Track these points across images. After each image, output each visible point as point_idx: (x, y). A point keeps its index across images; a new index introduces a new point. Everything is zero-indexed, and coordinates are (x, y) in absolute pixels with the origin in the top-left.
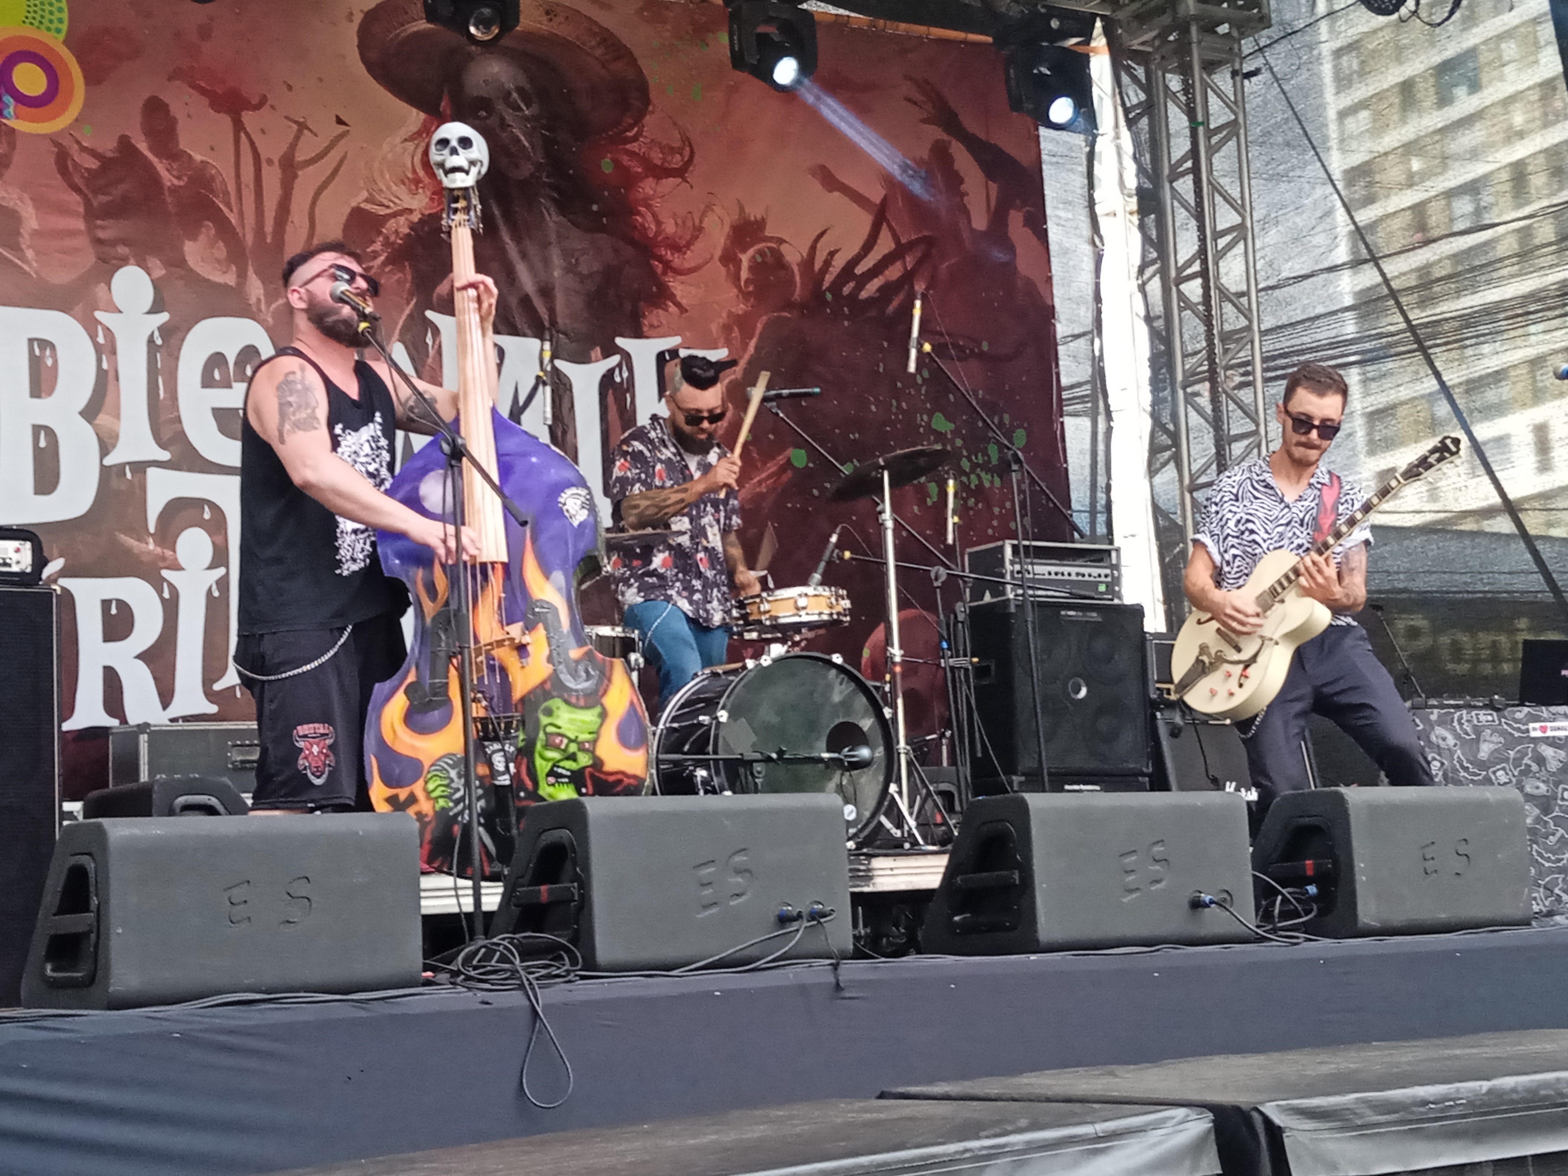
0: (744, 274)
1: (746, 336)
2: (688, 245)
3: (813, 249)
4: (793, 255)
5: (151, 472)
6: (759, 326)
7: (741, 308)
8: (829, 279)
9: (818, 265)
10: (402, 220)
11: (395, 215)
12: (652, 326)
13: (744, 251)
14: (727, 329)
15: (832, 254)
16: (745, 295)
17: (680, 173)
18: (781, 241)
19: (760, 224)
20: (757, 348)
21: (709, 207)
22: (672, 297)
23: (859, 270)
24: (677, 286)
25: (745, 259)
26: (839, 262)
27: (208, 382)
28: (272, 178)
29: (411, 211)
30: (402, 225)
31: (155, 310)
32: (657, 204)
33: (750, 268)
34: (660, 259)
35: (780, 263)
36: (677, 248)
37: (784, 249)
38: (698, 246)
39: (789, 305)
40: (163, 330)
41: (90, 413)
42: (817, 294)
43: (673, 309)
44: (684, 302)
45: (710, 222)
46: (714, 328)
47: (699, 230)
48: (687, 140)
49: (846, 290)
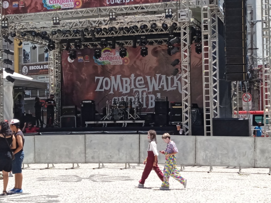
5: (134, 89)
8: (195, 66)
9: (194, 64)
23: (198, 64)
26: (196, 64)
27: (138, 82)
28: (143, 65)
30: (154, 67)
31: (134, 77)
40: (135, 78)
41: (129, 85)
49: (197, 66)
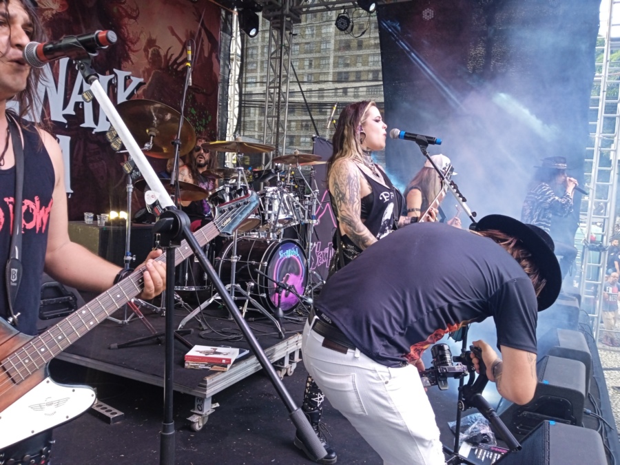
0: (150, 56)
1: (149, 76)
2: (135, 43)
3: (167, 52)
4: (162, 53)
6: (152, 74)
7: (148, 67)
8: (171, 62)
9: (168, 57)
10: (49, 12)
11: (47, 9)
12: (124, 67)
13: (150, 48)
14: (144, 72)
15: (172, 55)
16: (149, 62)
17: (135, 18)
18: (159, 48)
19: (154, 41)
20: (152, 80)
21: (142, 32)
22: (130, 59)
23: (179, 61)
24: (132, 56)
25: (150, 51)
26: (174, 58)
29: (52, 9)
30: (49, 14)
32: (128, 27)
33: (152, 54)
34: (128, 45)
35: (159, 55)
36: (133, 43)
37: (160, 50)
38: (138, 43)
39: (160, 69)
42: (168, 67)
43: (130, 63)
44: (133, 61)
45: (142, 36)
46: (141, 71)
47: (138, 39)
48: (138, 8)
49: (175, 67)
